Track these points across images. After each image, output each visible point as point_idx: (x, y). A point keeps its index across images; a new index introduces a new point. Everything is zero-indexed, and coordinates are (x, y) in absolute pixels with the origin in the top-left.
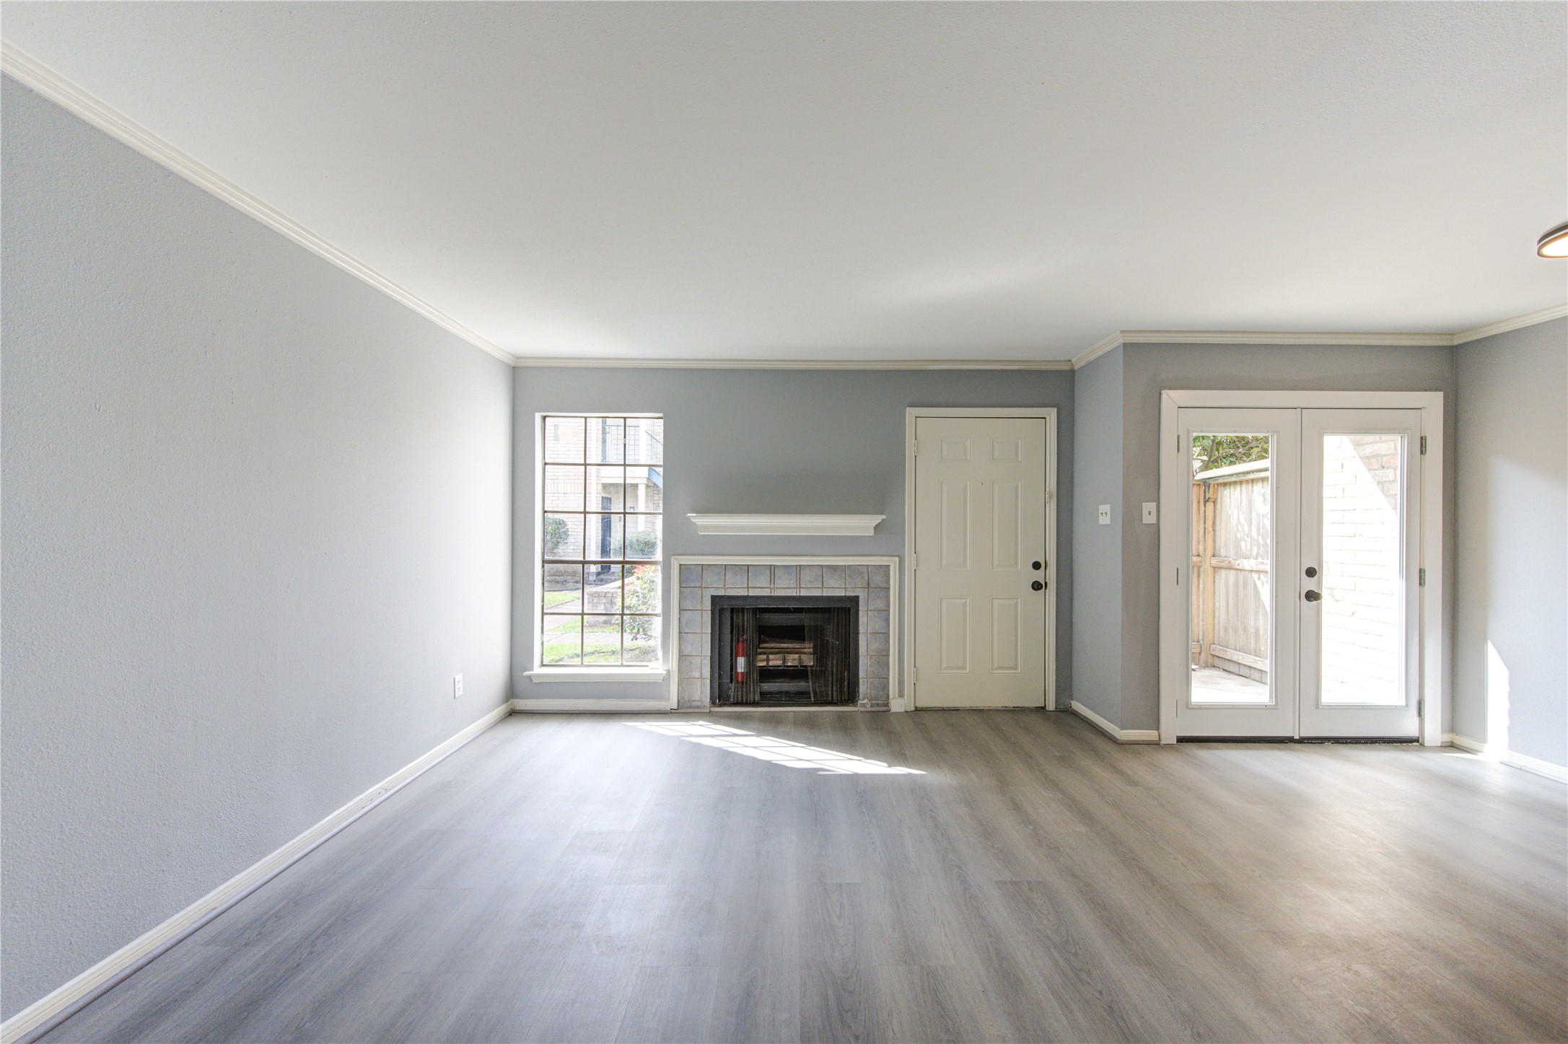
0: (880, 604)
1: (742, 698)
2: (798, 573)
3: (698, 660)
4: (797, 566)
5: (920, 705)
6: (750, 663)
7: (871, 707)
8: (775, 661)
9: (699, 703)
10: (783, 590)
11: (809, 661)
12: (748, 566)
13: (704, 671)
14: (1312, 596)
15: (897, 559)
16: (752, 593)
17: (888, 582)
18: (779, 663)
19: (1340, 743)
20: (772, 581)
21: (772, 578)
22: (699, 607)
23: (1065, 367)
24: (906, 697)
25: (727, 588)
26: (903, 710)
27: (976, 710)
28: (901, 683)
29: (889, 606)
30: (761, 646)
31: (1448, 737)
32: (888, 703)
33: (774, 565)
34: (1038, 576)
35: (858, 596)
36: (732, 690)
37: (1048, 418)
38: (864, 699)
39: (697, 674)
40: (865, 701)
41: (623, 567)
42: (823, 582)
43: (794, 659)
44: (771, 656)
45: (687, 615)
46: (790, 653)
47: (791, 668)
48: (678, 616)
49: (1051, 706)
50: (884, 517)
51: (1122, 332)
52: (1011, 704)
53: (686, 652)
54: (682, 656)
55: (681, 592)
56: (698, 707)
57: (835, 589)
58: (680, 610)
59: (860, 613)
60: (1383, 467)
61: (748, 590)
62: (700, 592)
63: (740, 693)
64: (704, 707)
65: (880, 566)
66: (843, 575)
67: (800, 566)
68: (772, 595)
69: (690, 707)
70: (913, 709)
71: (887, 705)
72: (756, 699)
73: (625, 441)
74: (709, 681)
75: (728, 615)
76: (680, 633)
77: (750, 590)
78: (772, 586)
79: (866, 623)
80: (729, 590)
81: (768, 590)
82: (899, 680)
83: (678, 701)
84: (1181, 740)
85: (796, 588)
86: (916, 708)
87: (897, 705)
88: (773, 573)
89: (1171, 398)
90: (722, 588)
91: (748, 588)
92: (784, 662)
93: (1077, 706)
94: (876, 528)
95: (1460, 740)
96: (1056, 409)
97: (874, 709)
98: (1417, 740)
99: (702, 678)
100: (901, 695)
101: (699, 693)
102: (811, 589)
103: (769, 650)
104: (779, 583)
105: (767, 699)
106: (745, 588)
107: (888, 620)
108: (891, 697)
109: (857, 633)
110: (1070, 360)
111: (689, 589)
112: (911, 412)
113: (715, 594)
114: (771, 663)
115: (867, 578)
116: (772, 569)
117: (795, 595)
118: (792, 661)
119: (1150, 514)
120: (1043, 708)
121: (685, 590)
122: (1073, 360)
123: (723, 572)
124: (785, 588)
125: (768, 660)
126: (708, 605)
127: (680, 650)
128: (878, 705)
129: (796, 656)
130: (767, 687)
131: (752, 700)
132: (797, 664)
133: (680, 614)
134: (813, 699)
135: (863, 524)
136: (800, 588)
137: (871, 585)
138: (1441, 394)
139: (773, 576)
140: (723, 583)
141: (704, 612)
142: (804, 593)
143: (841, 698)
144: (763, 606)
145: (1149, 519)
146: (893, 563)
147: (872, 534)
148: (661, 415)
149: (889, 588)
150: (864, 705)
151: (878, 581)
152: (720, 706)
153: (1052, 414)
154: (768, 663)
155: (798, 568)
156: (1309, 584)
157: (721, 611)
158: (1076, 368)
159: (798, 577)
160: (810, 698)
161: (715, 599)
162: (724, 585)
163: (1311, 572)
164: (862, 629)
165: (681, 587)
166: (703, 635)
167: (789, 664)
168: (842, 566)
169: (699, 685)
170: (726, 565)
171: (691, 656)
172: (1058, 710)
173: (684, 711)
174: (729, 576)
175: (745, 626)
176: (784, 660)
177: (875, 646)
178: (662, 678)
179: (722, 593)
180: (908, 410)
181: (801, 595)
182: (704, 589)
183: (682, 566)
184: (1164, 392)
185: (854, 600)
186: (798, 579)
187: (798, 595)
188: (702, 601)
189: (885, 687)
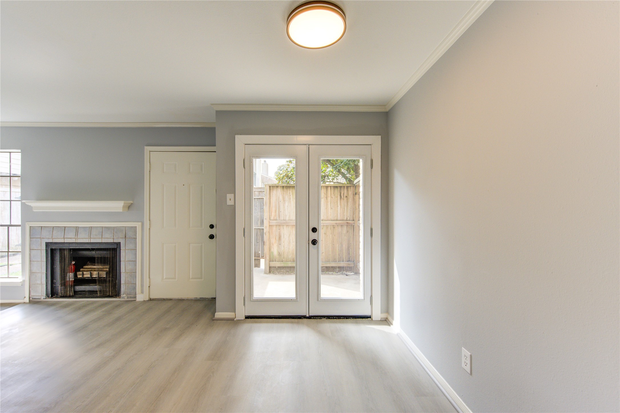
0: (131, 246)
1: (64, 294)
2: (90, 231)
3: (40, 274)
4: (89, 227)
5: (152, 297)
6: (76, 275)
7: (127, 298)
8: (87, 275)
9: (40, 297)
11: (104, 275)
12: (65, 227)
13: (43, 280)
14: (314, 242)
15: (140, 223)
16: (66, 241)
17: (136, 235)
18: (89, 276)
19: (330, 318)
20: (77, 235)
21: (77, 233)
22: (40, 248)
24: (144, 293)
25: (54, 238)
26: (143, 300)
27: (181, 300)
28: (142, 286)
29: (136, 247)
30: (84, 267)
31: (384, 316)
32: (136, 297)
34: (212, 231)
35: (120, 243)
38: (124, 294)
39: (39, 282)
40: (124, 295)
41: (8, 228)
42: (102, 235)
44: (85, 273)
45: (33, 252)
46: (95, 271)
48: (29, 252)
50: (131, 202)
52: (199, 297)
53: (34, 271)
54: (31, 273)
55: (30, 241)
57: (108, 239)
58: (30, 249)
59: (121, 251)
61: (64, 239)
62: (40, 241)
63: (63, 292)
64: (43, 299)
65: (132, 227)
66: (113, 232)
67: (91, 227)
68: (76, 242)
70: (148, 299)
71: (135, 297)
72: (71, 294)
73: (10, 164)
74: (45, 286)
75: (58, 252)
76: (30, 261)
77: (65, 239)
78: (76, 237)
79: (125, 256)
80: (54, 240)
81: (75, 239)
82: (141, 285)
83: (29, 298)
84: (247, 317)
85: (88, 238)
86: (150, 299)
87: (140, 297)
88: (77, 231)
90: (51, 238)
92: (91, 275)
94: (124, 207)
98: (370, 317)
99: (41, 284)
100: (142, 292)
101: (40, 291)
102: (96, 239)
103: (87, 269)
104: (80, 236)
105: (76, 294)
106: (62, 238)
107: (136, 254)
108: (137, 293)
109: (120, 261)
111: (34, 239)
112: (147, 149)
113: (48, 241)
114: (85, 276)
115: (125, 233)
116: (77, 228)
117: (88, 242)
118: (95, 274)
119: (230, 200)
123: (52, 230)
124: (83, 238)
125: (83, 274)
126: (44, 246)
127: (30, 270)
128: (131, 297)
129: (99, 272)
130: (78, 288)
131: (68, 295)
132: (97, 276)
134: (99, 295)
135: (117, 206)
136: (90, 238)
137: (127, 237)
138: (380, 137)
140: (51, 236)
141: (42, 250)
142: (93, 241)
143: (113, 294)
145: (230, 203)
146: (138, 225)
147: (122, 211)
148: (20, 151)
149: (136, 238)
150: (123, 298)
151: (131, 234)
152: (52, 297)
154: (83, 276)
155: (90, 228)
156: (313, 236)
157: (52, 251)
160: (97, 294)
161: (47, 244)
162: (52, 237)
163: (314, 230)
164: (122, 259)
165: (30, 238)
166: (42, 262)
167: (94, 276)
168: (113, 227)
169: (40, 287)
170: (53, 227)
171: (36, 273)
174: (54, 232)
175: (65, 258)
176: (91, 274)
177: (129, 267)
178: (21, 284)
179: (51, 241)
180: (146, 147)
181: (91, 242)
182: (42, 239)
183: (31, 227)
184: (236, 136)
185: (119, 244)
186: (90, 234)
187: (90, 242)
188: (41, 245)
189: (135, 288)
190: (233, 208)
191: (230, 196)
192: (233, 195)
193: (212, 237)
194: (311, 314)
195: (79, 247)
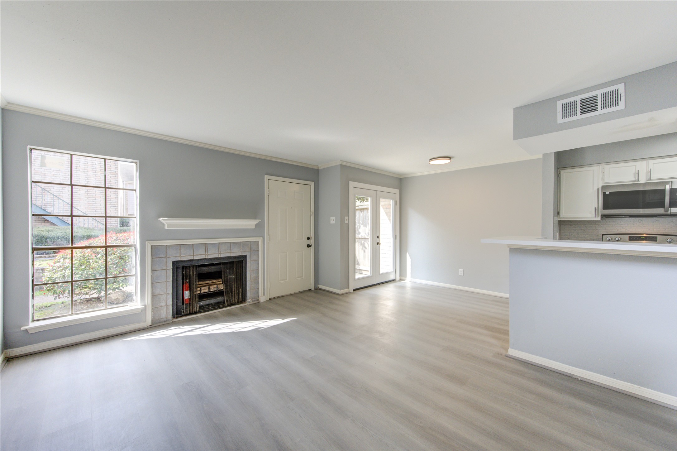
0: (255, 257)
1: (189, 311)
2: (219, 246)
3: (164, 296)
4: (218, 243)
5: (271, 297)
6: (192, 293)
7: (252, 302)
8: (205, 290)
9: (165, 319)
10: (212, 255)
11: (222, 287)
12: (193, 244)
13: (168, 302)
14: (378, 244)
15: (262, 238)
16: (196, 258)
17: (258, 248)
18: (207, 290)
19: (383, 284)
20: (206, 251)
21: (206, 250)
22: (165, 268)
23: (316, 168)
24: (266, 295)
25: (182, 257)
26: (265, 301)
27: (290, 295)
29: (259, 258)
31: (400, 277)
33: (207, 244)
34: (309, 242)
35: (246, 255)
36: (183, 308)
37: (311, 185)
38: (249, 299)
39: (163, 304)
41: (106, 250)
42: (231, 250)
43: (214, 288)
44: (202, 288)
45: (157, 273)
46: (211, 285)
47: (212, 292)
48: (151, 274)
49: (313, 289)
50: (258, 221)
51: (341, 161)
52: (301, 290)
53: (156, 293)
54: (154, 296)
55: (152, 261)
56: (164, 321)
57: (236, 252)
58: (152, 271)
59: (247, 262)
60: (386, 208)
61: (193, 257)
62: (165, 260)
63: (188, 309)
64: (168, 320)
65: (255, 241)
66: (240, 246)
67: (220, 243)
68: (206, 258)
69: (160, 322)
70: (269, 299)
71: (258, 300)
72: (198, 310)
73: (105, 173)
74: (171, 306)
75: (180, 270)
76: (152, 283)
77: (194, 256)
78: (206, 254)
79: (250, 266)
81: (204, 256)
82: (263, 288)
83: (152, 321)
84: (354, 290)
85: (219, 254)
87: (263, 299)
88: (206, 247)
89: (352, 184)
90: (179, 257)
91: (193, 255)
93: (321, 287)
94: (256, 225)
95: (403, 278)
96: (314, 182)
97: (253, 303)
98: (395, 280)
99: (166, 305)
100: (264, 295)
101: (165, 313)
102: (226, 253)
103: (201, 285)
104: (210, 252)
105: (203, 309)
106: (192, 255)
107: (258, 264)
108: (260, 296)
109: (246, 272)
110: (318, 166)
111: (158, 259)
112: (266, 177)
113: (175, 260)
114: (202, 292)
115: (250, 247)
116: (206, 245)
117: (218, 257)
118: (213, 288)
119: (346, 220)
120: (311, 290)
121: (155, 259)
122: (319, 166)
123: (179, 248)
124: (213, 254)
125: (200, 290)
126: (170, 266)
127: (152, 293)
128: (255, 301)
129: (215, 286)
130: (203, 303)
131: (195, 311)
132: (215, 290)
133: (152, 273)
135: (250, 224)
136: (220, 253)
137: (252, 250)
138: (399, 190)
139: (206, 249)
140: (179, 254)
141: (167, 270)
142: (222, 256)
143: (239, 301)
144: (201, 264)
145: (346, 222)
146: (260, 240)
147: (254, 228)
149: (259, 250)
150: (249, 302)
151: (254, 248)
152: (178, 317)
153: (312, 184)
154: (200, 292)
155: (219, 244)
156: (378, 240)
157: (178, 268)
158: (319, 169)
159: (219, 248)
160: (225, 304)
161: (174, 263)
162: (180, 255)
163: (378, 237)
164: (248, 269)
165: (152, 258)
166: (167, 282)
167: (212, 290)
168: (239, 242)
169: (165, 309)
170: (180, 245)
171: (160, 295)
172: (315, 289)
173: (157, 325)
174: (182, 250)
175: (191, 275)
176: (209, 289)
177: (253, 275)
178: (140, 310)
179: (179, 259)
180: (266, 176)
181: (221, 257)
182: (167, 258)
183: (153, 247)
184: (350, 182)
185: (245, 257)
186: (219, 249)
187: (219, 257)
188: (166, 264)
189: (258, 292)
190: (348, 224)
191: (346, 218)
192: (348, 217)
193: (309, 246)
194: (377, 283)
195: (208, 262)
